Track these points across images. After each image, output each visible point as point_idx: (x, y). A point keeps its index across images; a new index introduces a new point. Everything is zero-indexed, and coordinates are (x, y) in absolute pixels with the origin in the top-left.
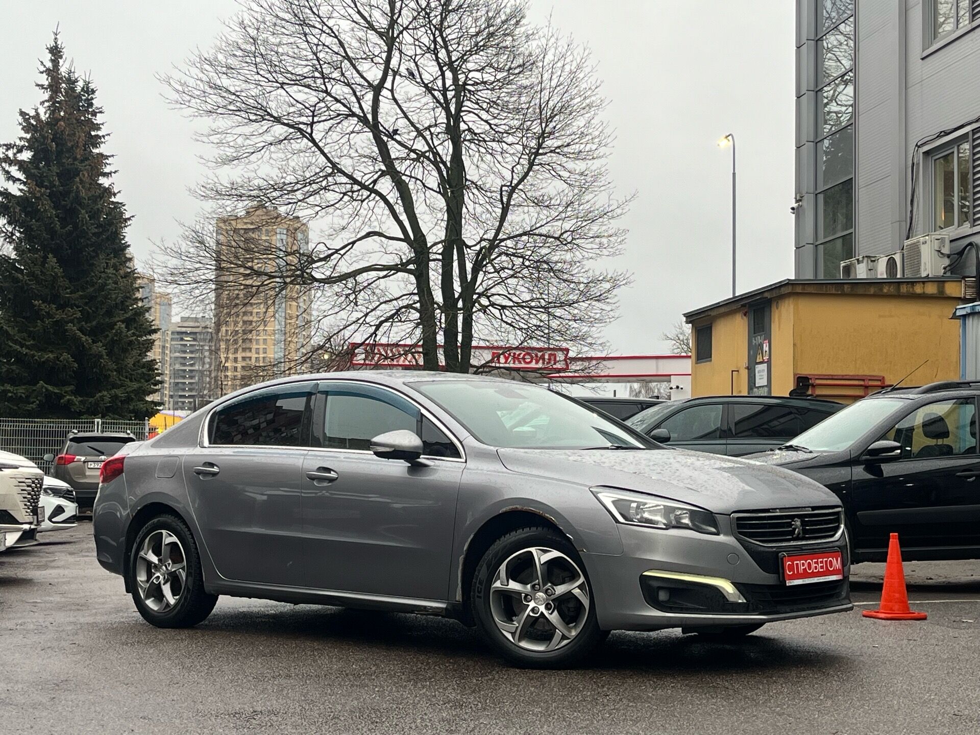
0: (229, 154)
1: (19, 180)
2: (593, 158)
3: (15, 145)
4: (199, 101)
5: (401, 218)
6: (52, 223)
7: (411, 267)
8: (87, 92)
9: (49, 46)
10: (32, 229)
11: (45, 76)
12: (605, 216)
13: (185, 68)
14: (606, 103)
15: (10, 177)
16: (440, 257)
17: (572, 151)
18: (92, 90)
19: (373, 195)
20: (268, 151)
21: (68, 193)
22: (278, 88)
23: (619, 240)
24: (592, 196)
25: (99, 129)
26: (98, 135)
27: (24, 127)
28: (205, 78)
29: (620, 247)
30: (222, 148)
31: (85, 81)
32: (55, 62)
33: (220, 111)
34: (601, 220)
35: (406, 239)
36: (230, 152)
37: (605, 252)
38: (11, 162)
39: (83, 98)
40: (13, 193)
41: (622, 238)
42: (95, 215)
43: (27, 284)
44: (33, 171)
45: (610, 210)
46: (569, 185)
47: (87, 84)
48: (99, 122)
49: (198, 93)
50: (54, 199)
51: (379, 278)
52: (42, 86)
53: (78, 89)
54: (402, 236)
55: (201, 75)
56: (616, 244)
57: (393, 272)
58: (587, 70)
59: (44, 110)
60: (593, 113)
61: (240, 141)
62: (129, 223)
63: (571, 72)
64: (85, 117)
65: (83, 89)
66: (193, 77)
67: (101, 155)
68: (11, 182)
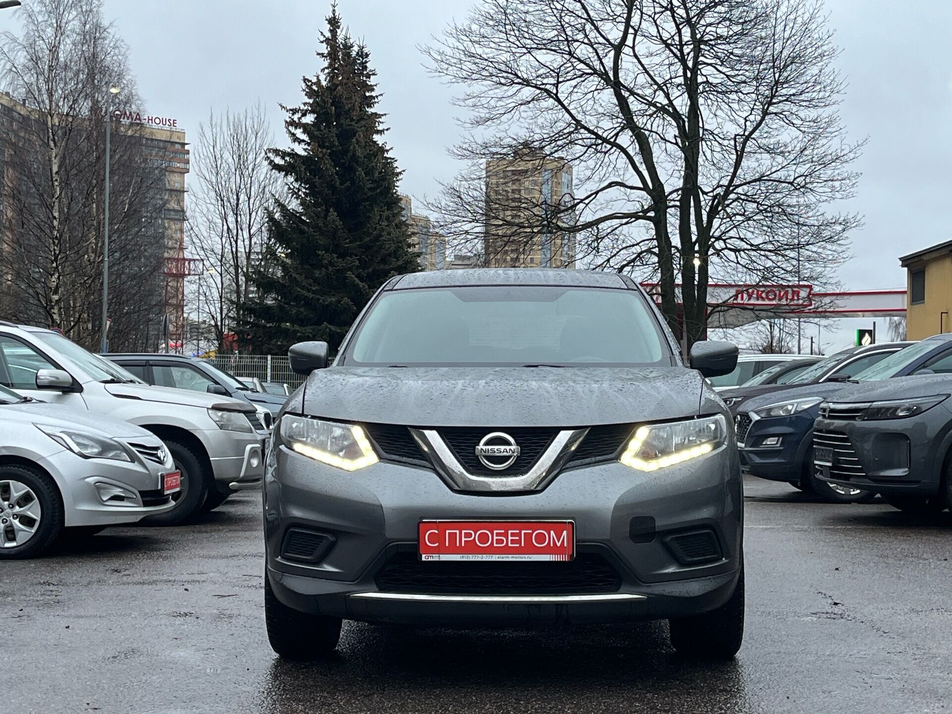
0: (483, 115)
1: (303, 141)
2: (825, 106)
3: (300, 109)
4: (455, 68)
5: (641, 169)
6: (332, 180)
7: (652, 214)
8: (361, 56)
9: (328, 18)
10: (316, 187)
11: (324, 45)
12: (837, 161)
13: (442, 38)
14: (838, 52)
15: (296, 139)
16: (678, 204)
17: (806, 99)
18: (366, 54)
19: (615, 148)
20: (518, 112)
21: (346, 152)
22: (526, 53)
23: (851, 184)
24: (824, 141)
25: (373, 90)
26: (372, 96)
27: (307, 92)
28: (462, 48)
29: (851, 190)
30: (477, 110)
31: (359, 46)
32: (333, 32)
33: (474, 76)
34: (834, 164)
35: (645, 188)
36: (483, 113)
37: (838, 195)
38: (297, 125)
39: (358, 62)
40: (299, 153)
41: (854, 181)
42: (369, 172)
43: (312, 235)
44: (315, 133)
45: (842, 154)
47: (361, 48)
48: (372, 83)
49: (455, 61)
50: (334, 158)
51: (622, 225)
52: (322, 55)
53: (354, 54)
54: (641, 186)
55: (457, 44)
56: (848, 188)
57: (633, 219)
58: (820, 20)
59: (325, 77)
60: (827, 61)
61: (493, 103)
62: (400, 177)
63: (804, 24)
65: (358, 53)
66: (450, 46)
67: (376, 115)
68: (297, 144)
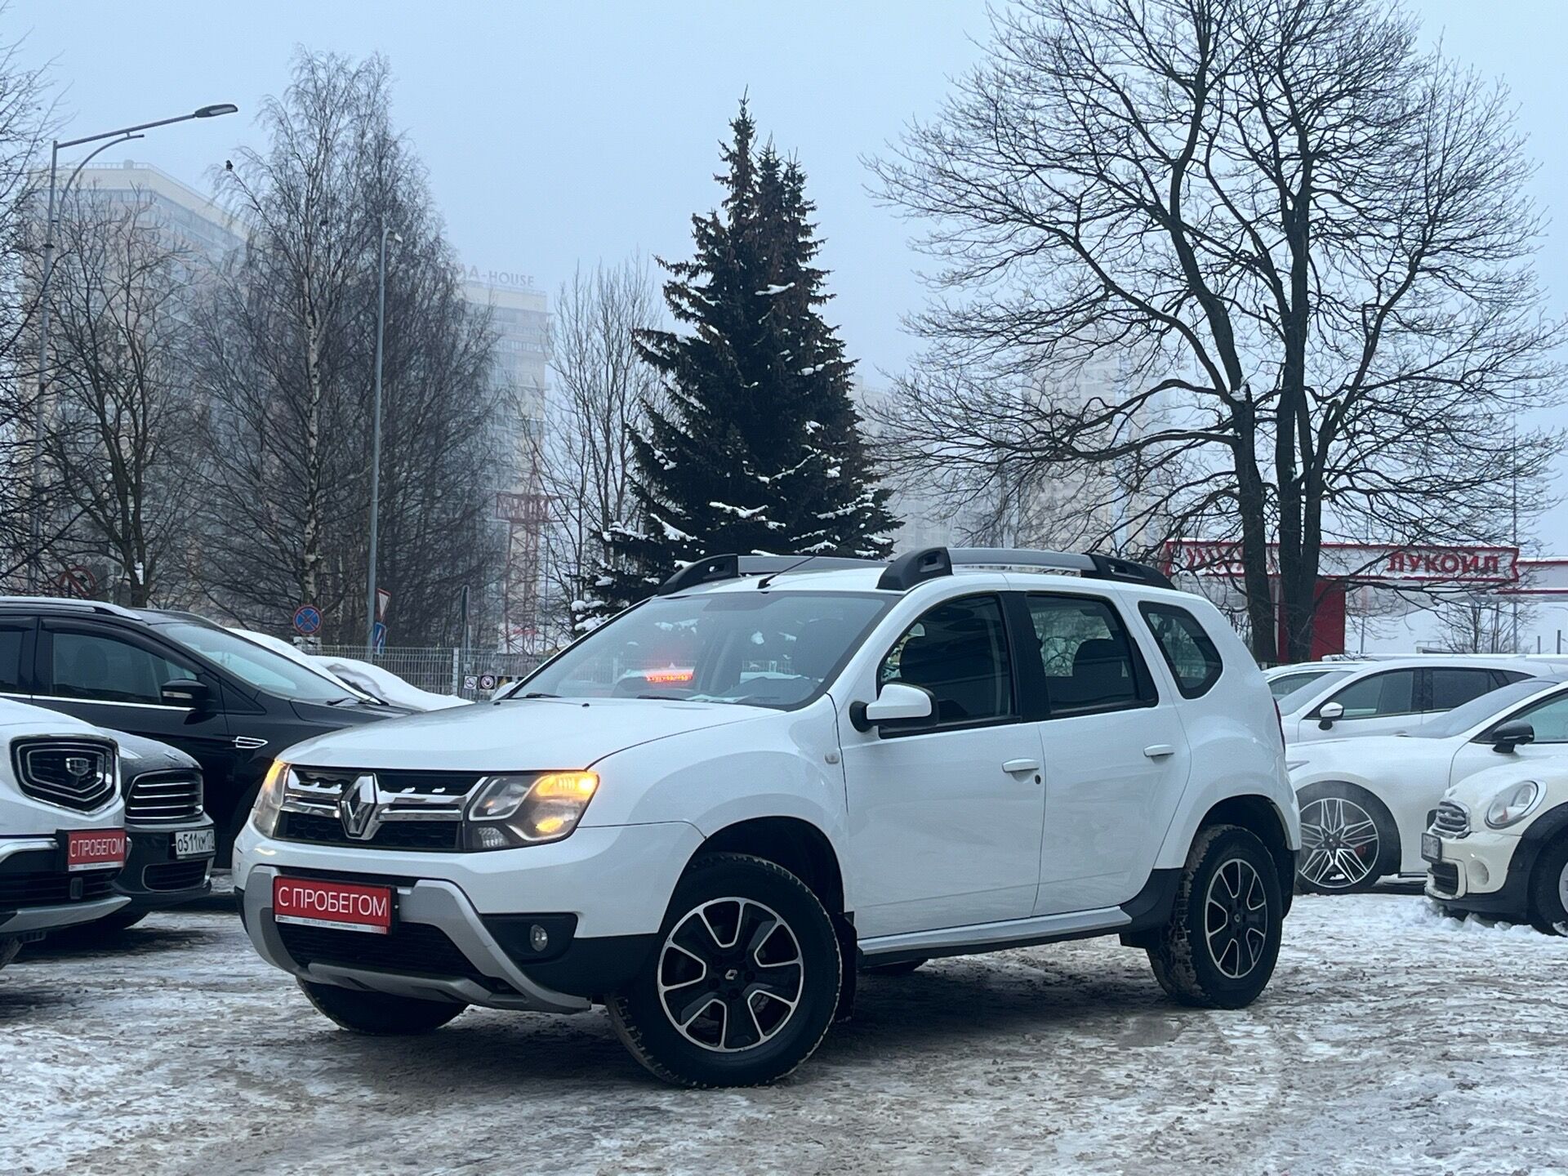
0: (959, 269)
1: (693, 315)
2: (1511, 256)
4: (915, 194)
5: (1212, 358)
6: (733, 378)
7: (1230, 432)
8: (792, 179)
9: (734, 122)
10: (708, 386)
11: (729, 164)
12: (1535, 346)
13: (901, 147)
14: (1533, 168)
16: (1274, 415)
17: (1482, 245)
18: (800, 176)
19: (1174, 330)
20: (1012, 266)
22: (1030, 173)
23: (1556, 382)
25: (808, 233)
26: (806, 243)
27: (699, 239)
28: (929, 162)
29: (1558, 392)
30: (949, 260)
31: (789, 165)
32: (743, 144)
33: (947, 207)
34: (1528, 351)
35: (1219, 389)
36: (959, 265)
37: (1535, 401)
38: (682, 292)
39: (787, 189)
41: (1561, 379)
45: (1542, 336)
46: (1477, 299)
47: (792, 167)
48: (809, 223)
49: (917, 182)
51: (1185, 448)
52: (725, 179)
53: (781, 176)
54: (1213, 387)
56: (1552, 389)
57: (1200, 441)
59: (727, 213)
60: (1514, 184)
61: (976, 250)
62: (851, 370)
64: (789, 216)
65: (786, 175)
67: (813, 271)
68: (681, 320)
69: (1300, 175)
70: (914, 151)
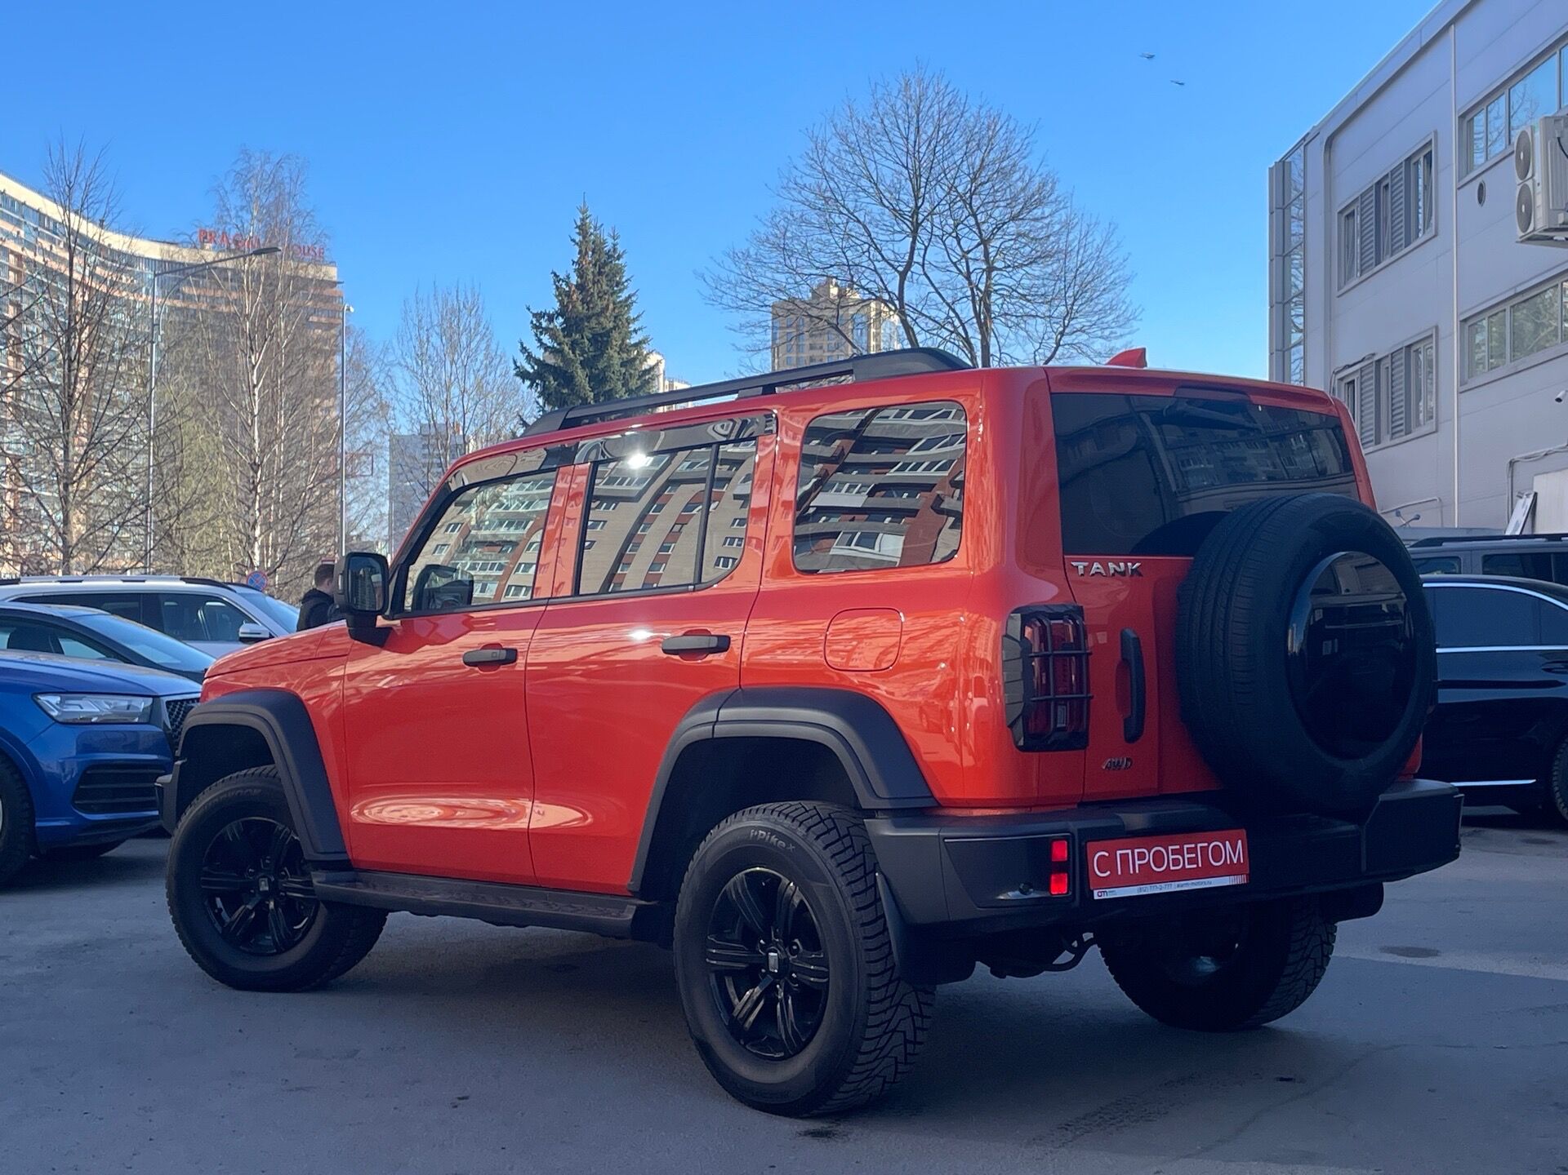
3: (547, 313)
27: (556, 292)
38: (543, 330)
40: (546, 361)
44: (564, 339)
59: (574, 272)
64: (611, 263)
69: (985, 276)
70: (728, 262)
